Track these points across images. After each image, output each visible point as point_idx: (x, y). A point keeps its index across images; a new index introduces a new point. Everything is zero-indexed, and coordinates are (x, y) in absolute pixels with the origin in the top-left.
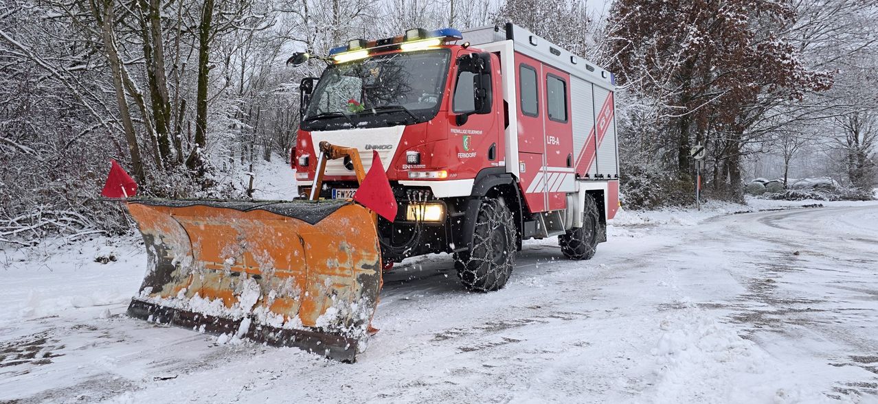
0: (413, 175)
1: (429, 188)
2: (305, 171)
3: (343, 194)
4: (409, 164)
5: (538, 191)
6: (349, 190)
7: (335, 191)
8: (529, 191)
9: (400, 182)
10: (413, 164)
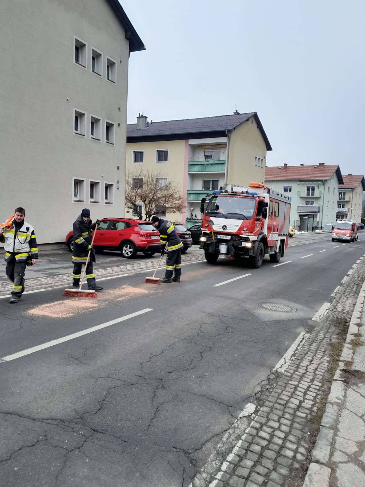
0: (244, 234)
1: (249, 238)
2: (207, 228)
3: (221, 237)
4: (243, 231)
5: (270, 240)
6: (223, 236)
7: (218, 236)
8: (268, 240)
9: (240, 235)
10: (245, 231)
